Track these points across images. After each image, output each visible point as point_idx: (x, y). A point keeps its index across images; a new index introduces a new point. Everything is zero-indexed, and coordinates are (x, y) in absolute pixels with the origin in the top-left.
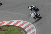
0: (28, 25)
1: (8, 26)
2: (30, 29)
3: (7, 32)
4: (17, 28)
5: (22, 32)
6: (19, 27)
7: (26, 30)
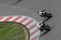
0: (30, 21)
1: (6, 22)
2: (33, 26)
3: (5, 29)
4: (18, 25)
5: (23, 29)
6: (20, 24)
7: (28, 27)
